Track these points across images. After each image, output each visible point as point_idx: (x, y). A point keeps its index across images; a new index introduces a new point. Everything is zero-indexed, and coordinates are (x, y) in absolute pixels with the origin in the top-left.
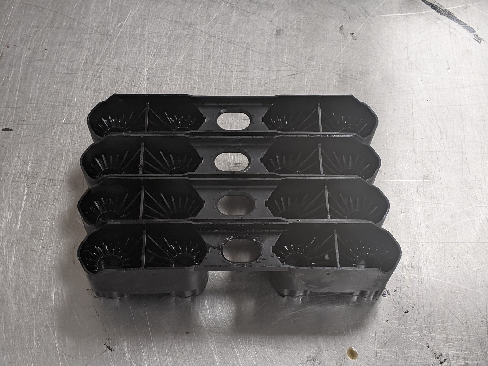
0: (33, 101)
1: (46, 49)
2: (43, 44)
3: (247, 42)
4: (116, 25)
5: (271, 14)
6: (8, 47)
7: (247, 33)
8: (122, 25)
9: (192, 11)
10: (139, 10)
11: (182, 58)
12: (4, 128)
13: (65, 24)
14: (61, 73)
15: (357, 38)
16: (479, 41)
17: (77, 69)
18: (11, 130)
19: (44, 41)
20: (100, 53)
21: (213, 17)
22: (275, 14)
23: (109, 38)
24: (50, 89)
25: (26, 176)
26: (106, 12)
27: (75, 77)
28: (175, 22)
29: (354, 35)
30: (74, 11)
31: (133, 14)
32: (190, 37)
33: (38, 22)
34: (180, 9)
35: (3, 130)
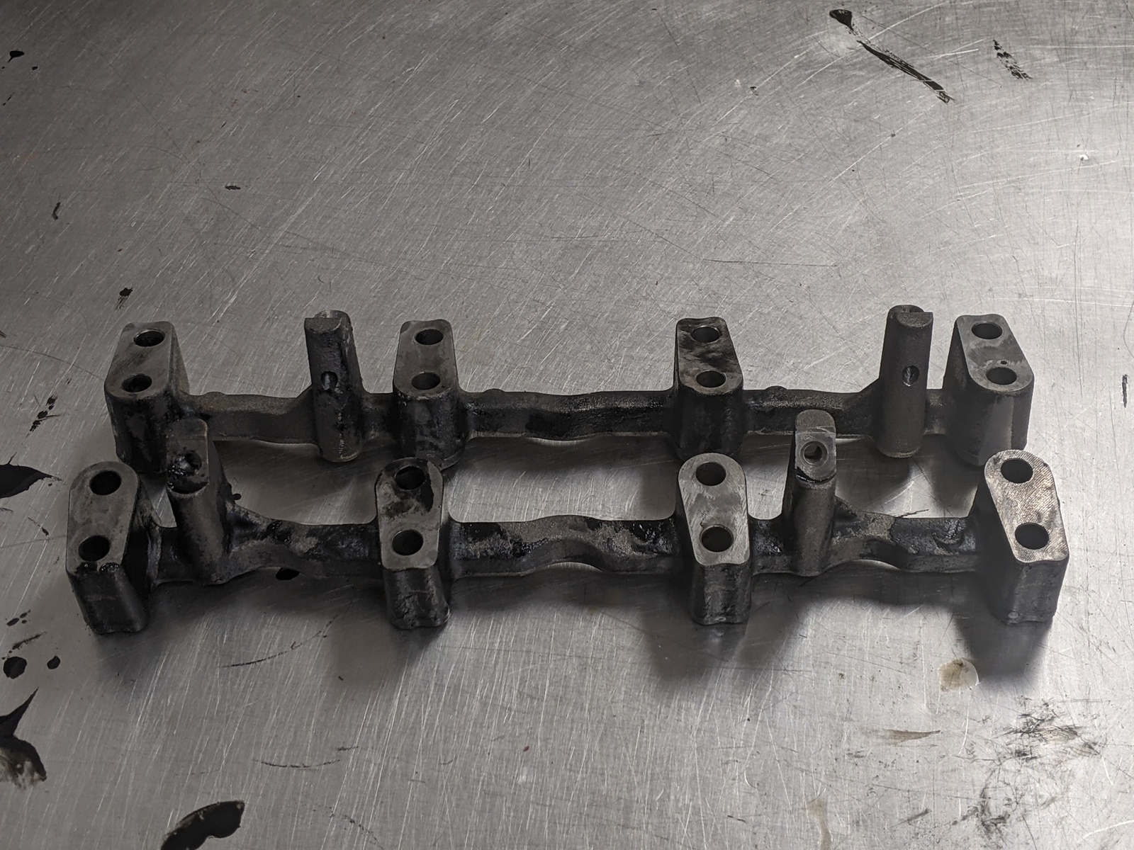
0: (272, 157)
1: (299, 96)
2: (295, 90)
3: (594, 93)
4: (404, 70)
5: (634, 62)
6: (245, 92)
7: (595, 83)
8: (412, 70)
9: (517, 55)
10: (439, 53)
11: (495, 111)
12: (229, 185)
13: (330, 67)
14: (317, 124)
15: (760, 94)
16: (946, 100)
17: (341, 120)
18: (239, 188)
19: (298, 86)
20: (376, 104)
21: (547, 63)
22: (640, 62)
23: (392, 85)
24: (299, 143)
25: (253, 240)
26: (392, 54)
27: (336, 129)
28: (490, 68)
29: (755, 89)
30: (346, 52)
31: (430, 57)
32: (510, 87)
33: (291, 64)
34: (499, 53)
35: (227, 187)
